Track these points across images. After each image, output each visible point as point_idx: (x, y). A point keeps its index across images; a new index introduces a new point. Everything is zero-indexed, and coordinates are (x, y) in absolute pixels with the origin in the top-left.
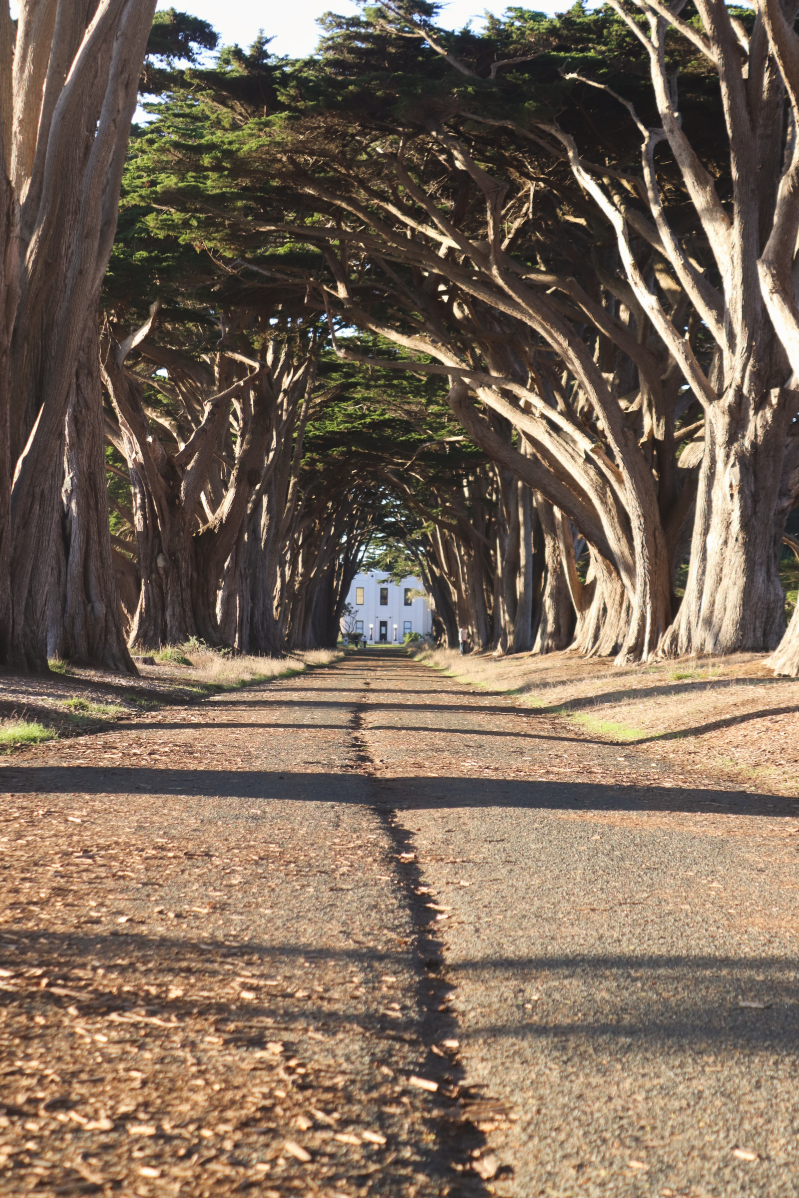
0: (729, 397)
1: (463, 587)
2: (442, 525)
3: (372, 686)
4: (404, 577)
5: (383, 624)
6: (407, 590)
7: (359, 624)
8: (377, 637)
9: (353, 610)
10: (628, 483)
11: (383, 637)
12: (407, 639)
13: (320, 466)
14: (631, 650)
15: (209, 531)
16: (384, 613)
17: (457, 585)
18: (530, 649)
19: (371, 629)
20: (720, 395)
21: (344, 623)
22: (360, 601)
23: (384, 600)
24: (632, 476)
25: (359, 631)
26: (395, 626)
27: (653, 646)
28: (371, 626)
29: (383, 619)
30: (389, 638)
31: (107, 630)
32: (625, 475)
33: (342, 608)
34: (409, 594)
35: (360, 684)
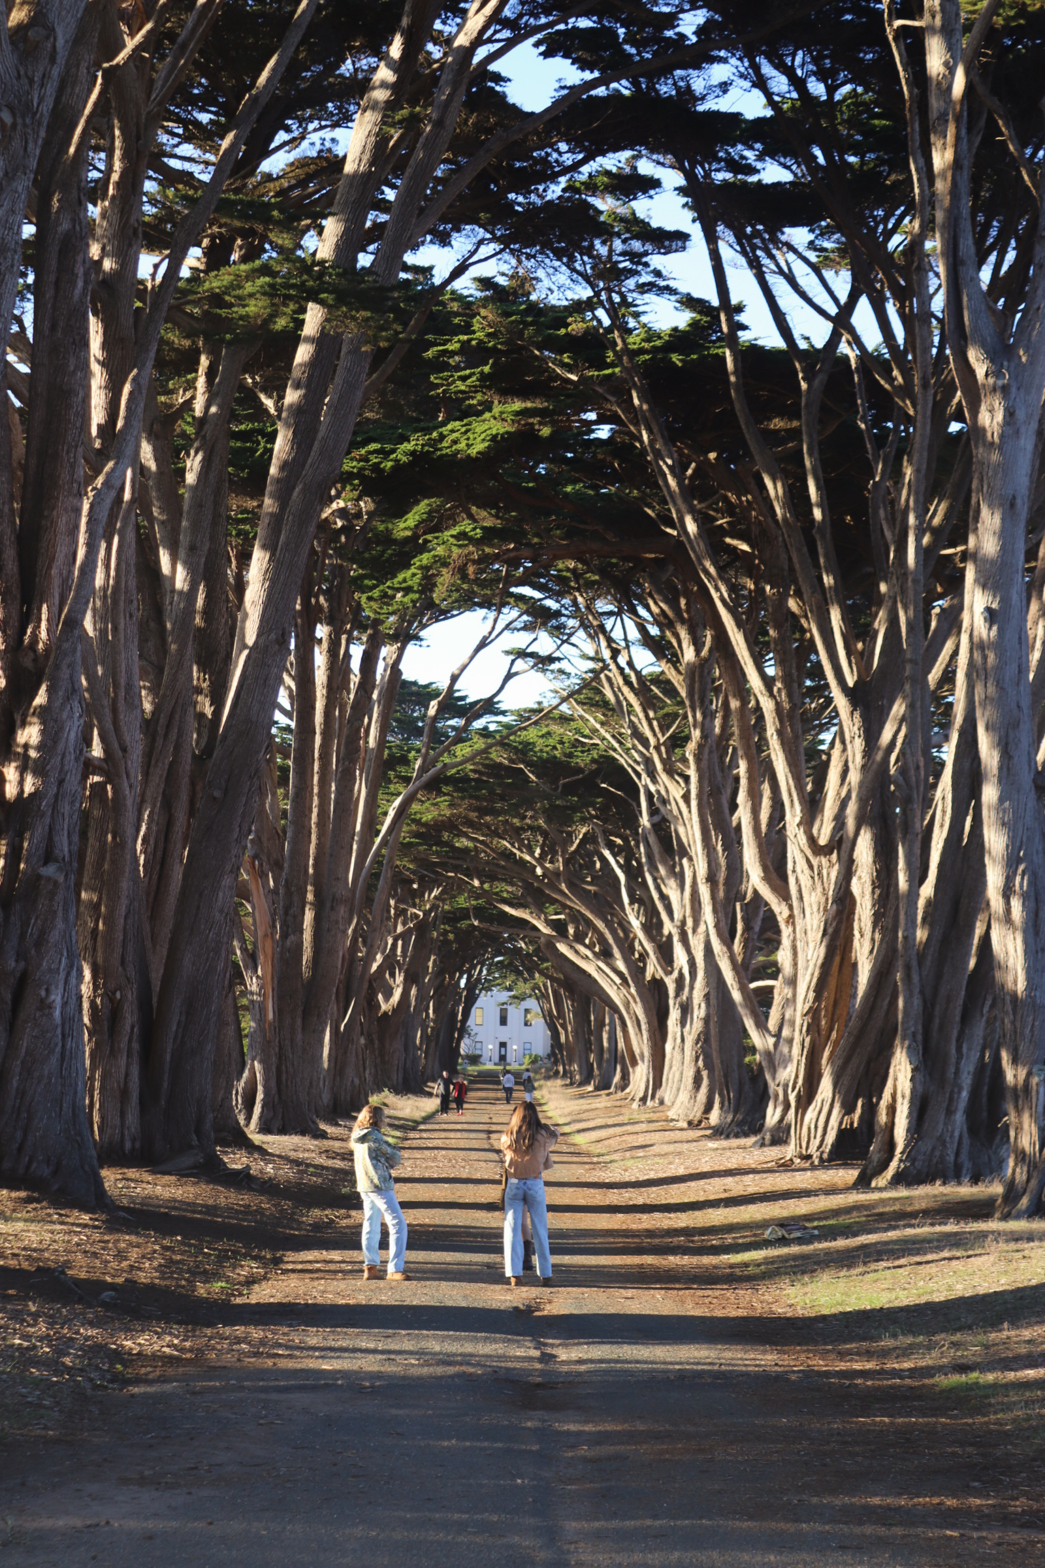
0: (675, 974)
1: (569, 1029)
2: (553, 979)
3: (494, 1120)
4: (523, 999)
5: (503, 1045)
6: (527, 1011)
7: (478, 1045)
8: (496, 1058)
9: (473, 1033)
10: (639, 1004)
11: (503, 1058)
12: (527, 1060)
13: (451, 936)
14: (641, 1100)
15: (385, 1013)
16: (503, 1034)
17: (564, 1027)
18: (609, 1088)
19: (490, 1049)
20: (671, 973)
21: (464, 1047)
22: (479, 1021)
23: (503, 1021)
24: (642, 1000)
25: (478, 1052)
26: (515, 1047)
27: (653, 1097)
28: (490, 1047)
29: (503, 1040)
30: (508, 1060)
31: (359, 1093)
32: (638, 999)
33: (463, 1031)
34: (529, 1016)
35: (485, 1119)
